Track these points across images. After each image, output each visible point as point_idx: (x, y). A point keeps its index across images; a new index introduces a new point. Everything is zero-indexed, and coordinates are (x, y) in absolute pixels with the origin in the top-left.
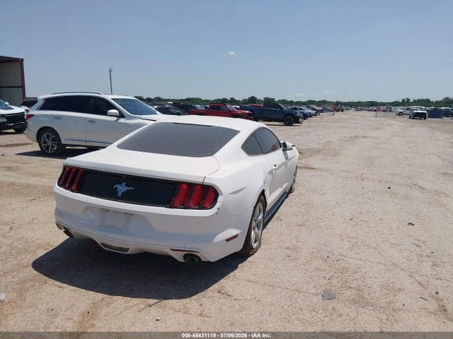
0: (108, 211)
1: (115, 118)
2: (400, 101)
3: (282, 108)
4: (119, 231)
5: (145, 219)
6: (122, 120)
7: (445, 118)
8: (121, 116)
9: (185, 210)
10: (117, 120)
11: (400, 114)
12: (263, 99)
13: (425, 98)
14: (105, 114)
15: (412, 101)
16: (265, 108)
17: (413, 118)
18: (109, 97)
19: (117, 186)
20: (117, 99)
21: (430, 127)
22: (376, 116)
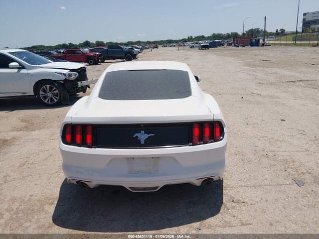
0: (133, 158)
1: (16, 70)
2: (187, 38)
3: (122, 49)
4: (149, 174)
5: (174, 159)
6: (23, 71)
7: (218, 47)
8: (22, 67)
9: (195, 146)
10: (18, 71)
11: (192, 47)
12: (95, 43)
13: (201, 35)
14: (7, 67)
15: (194, 37)
16: (109, 49)
17: (201, 49)
18: (6, 52)
19: (136, 135)
20: (14, 53)
21: (215, 54)
22: (179, 50)
